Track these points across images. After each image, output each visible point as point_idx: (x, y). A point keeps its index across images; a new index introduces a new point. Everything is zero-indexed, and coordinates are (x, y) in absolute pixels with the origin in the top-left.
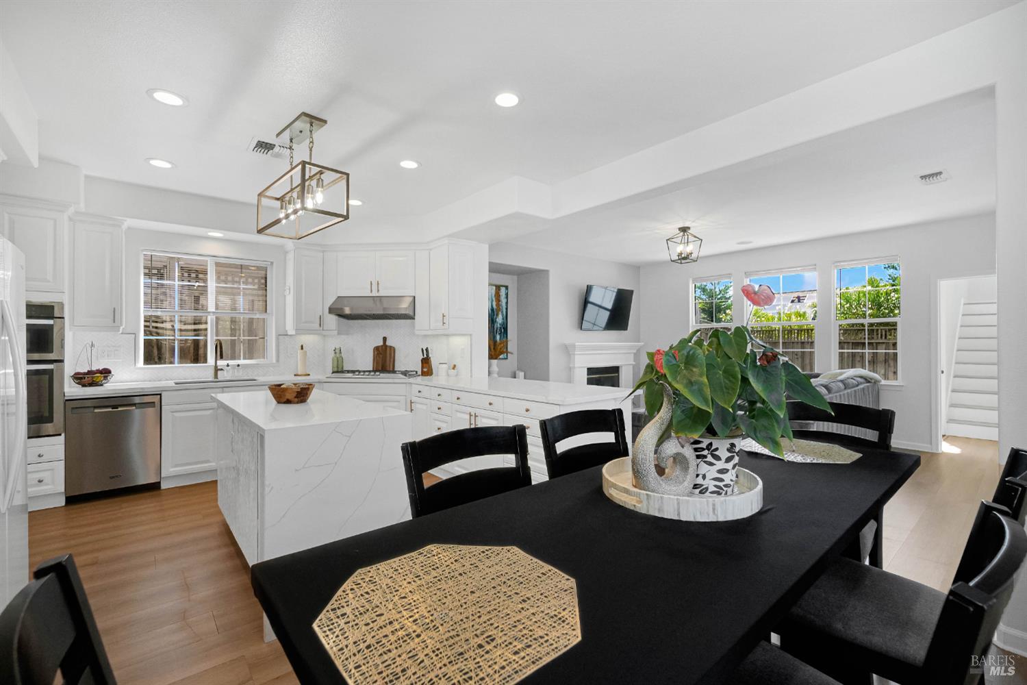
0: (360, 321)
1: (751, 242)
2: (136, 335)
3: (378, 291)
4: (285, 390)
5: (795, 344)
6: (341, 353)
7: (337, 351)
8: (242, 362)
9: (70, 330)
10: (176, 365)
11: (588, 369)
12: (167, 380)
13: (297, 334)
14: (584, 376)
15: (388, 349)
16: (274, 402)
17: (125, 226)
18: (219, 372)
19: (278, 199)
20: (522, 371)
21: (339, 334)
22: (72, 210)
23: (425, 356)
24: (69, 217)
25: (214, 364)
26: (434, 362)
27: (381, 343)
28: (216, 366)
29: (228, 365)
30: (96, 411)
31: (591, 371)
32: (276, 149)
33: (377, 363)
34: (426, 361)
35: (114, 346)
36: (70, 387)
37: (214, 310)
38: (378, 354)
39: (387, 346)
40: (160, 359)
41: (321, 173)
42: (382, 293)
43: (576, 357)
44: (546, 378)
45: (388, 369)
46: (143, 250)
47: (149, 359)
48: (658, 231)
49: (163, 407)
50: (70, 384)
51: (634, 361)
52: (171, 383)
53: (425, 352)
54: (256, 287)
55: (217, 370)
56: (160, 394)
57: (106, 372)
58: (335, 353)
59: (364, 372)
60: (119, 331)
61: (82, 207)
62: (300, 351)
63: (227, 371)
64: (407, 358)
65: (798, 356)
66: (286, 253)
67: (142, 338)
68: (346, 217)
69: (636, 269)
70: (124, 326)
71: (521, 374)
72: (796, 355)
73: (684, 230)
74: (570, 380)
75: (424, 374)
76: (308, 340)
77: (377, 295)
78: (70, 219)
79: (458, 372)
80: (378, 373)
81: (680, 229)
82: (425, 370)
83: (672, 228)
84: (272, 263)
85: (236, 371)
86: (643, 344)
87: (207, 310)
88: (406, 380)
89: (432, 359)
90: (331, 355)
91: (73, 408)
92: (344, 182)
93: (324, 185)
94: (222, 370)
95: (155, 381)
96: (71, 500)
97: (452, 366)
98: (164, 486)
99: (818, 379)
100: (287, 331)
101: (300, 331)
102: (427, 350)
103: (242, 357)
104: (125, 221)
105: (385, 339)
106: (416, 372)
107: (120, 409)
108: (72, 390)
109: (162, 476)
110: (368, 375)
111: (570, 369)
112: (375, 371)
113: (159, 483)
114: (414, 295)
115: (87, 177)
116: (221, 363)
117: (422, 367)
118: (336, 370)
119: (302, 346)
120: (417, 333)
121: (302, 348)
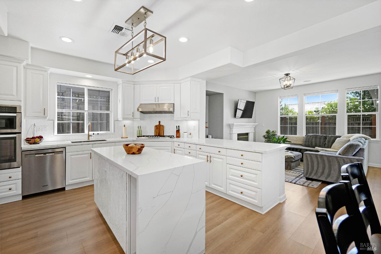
0: (149, 115)
1: (310, 81)
2: (54, 121)
3: (158, 101)
4: (132, 148)
5: (310, 124)
6: (141, 128)
7: (139, 127)
8: (99, 132)
9: (24, 119)
10: (71, 134)
11: (238, 134)
12: (67, 141)
13: (123, 120)
14: (236, 137)
15: (161, 126)
16: (126, 153)
17: (49, 72)
18: (90, 137)
19: (124, 55)
20: (211, 135)
21: (140, 120)
22: (25, 63)
23: (178, 129)
24: (24, 66)
25: (88, 133)
26: (181, 132)
27: (158, 124)
28: (89, 134)
29: (94, 134)
30: (36, 156)
31: (239, 135)
32: (124, 30)
33: (156, 132)
34: (178, 131)
35: (44, 126)
36: (24, 145)
37: (87, 110)
38: (156, 128)
39: (160, 125)
40: (63, 131)
41: (152, 36)
42: (159, 102)
43: (234, 129)
44: (222, 138)
45: (161, 135)
46: (56, 83)
47: (59, 132)
48: (275, 76)
49: (66, 154)
50: (24, 143)
51: (254, 131)
52: (69, 142)
53: (178, 127)
54: (105, 100)
55: (89, 136)
56: (65, 148)
57: (41, 138)
58: (138, 128)
59: (151, 136)
60: (47, 119)
61: (30, 62)
62: (124, 127)
63: (93, 137)
64: (169, 130)
65: (311, 128)
66: (118, 85)
67: (56, 122)
68: (164, 60)
69: (255, 93)
70: (48, 117)
71: (211, 136)
72: (310, 128)
73: (287, 75)
74: (231, 139)
75: (177, 137)
76: (127, 122)
77: (158, 103)
78: (24, 68)
79: (192, 136)
80: (156, 137)
81: (285, 74)
82: (178, 135)
83: (282, 74)
84: (112, 89)
85: (97, 136)
86: (258, 124)
87: (84, 110)
88: (171, 139)
89: (180, 130)
90: (136, 129)
91: (25, 155)
92: (164, 42)
93: (153, 43)
94: (91, 136)
95: (62, 141)
96: (24, 197)
97: (189, 134)
98: (67, 189)
99: (341, 138)
100: (118, 119)
101: (124, 119)
102: (179, 126)
103: (99, 130)
104: (50, 69)
105: (160, 122)
106: (174, 136)
107: (47, 155)
108: (25, 146)
109: (66, 184)
110: (152, 138)
111: (231, 134)
112: (155, 136)
113: (65, 188)
114: (174, 103)
115: (32, 48)
116: (91, 133)
117: (177, 134)
118: (138, 135)
119: (125, 125)
120: (175, 119)
121: (125, 126)
